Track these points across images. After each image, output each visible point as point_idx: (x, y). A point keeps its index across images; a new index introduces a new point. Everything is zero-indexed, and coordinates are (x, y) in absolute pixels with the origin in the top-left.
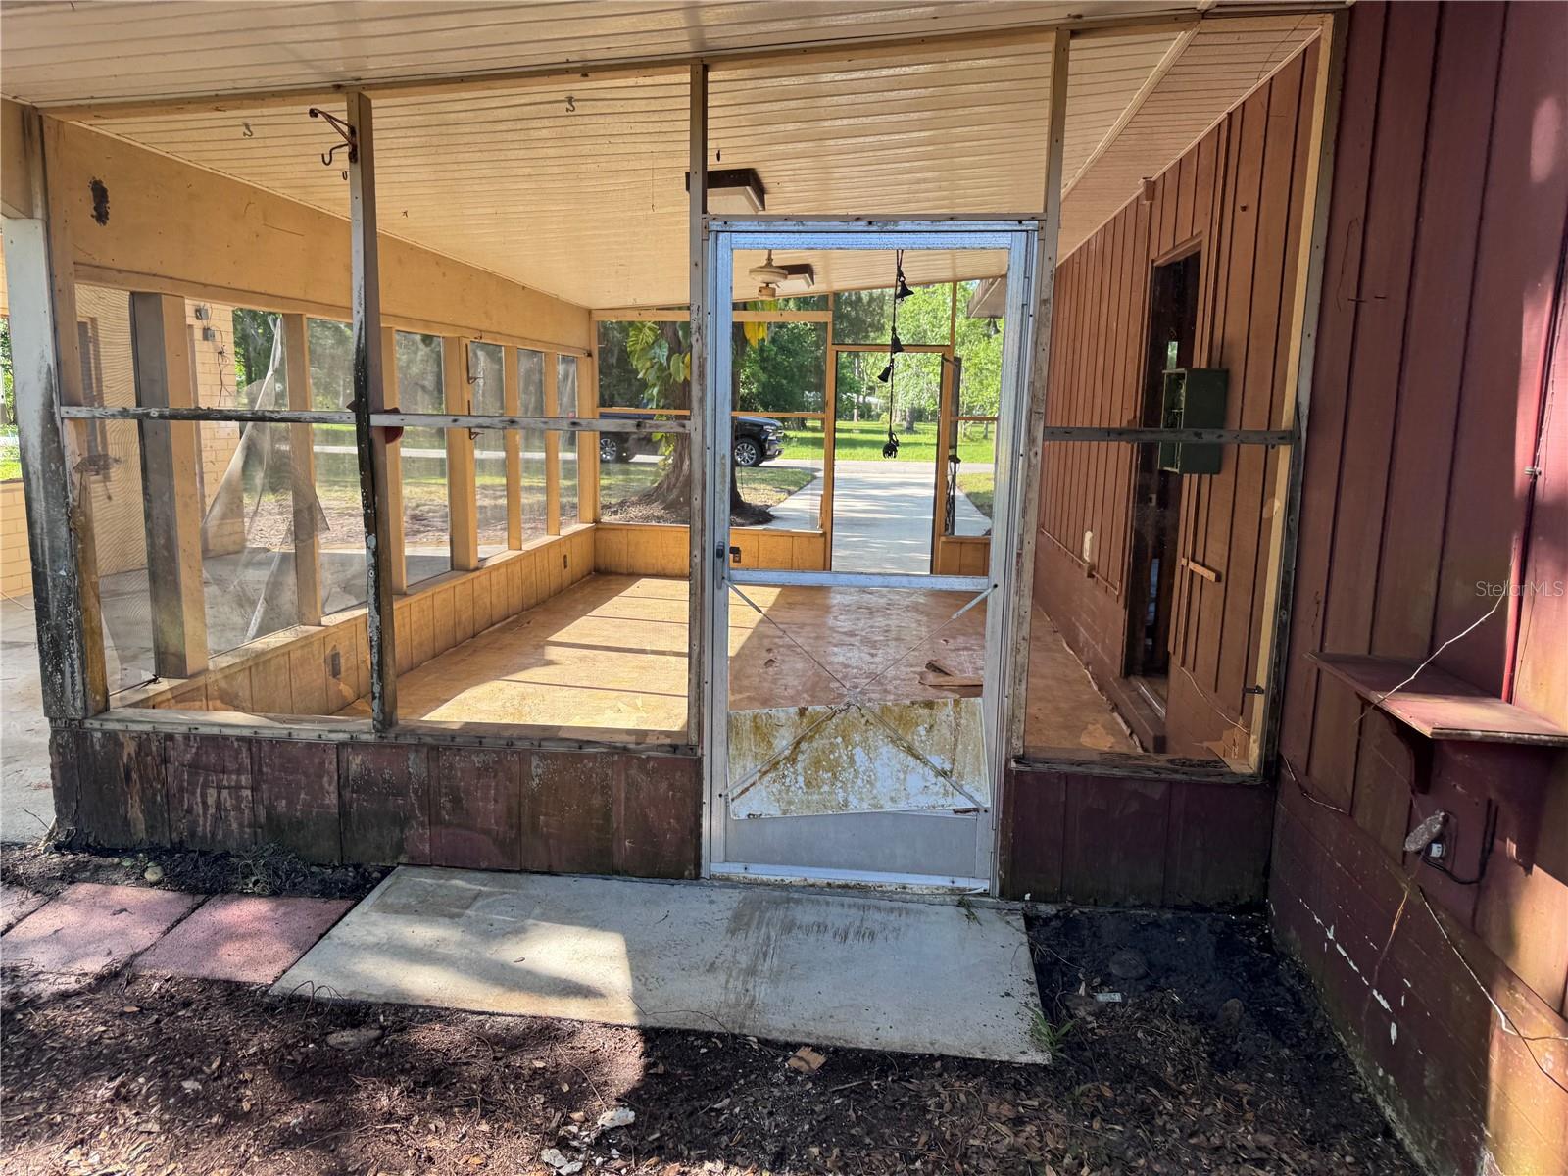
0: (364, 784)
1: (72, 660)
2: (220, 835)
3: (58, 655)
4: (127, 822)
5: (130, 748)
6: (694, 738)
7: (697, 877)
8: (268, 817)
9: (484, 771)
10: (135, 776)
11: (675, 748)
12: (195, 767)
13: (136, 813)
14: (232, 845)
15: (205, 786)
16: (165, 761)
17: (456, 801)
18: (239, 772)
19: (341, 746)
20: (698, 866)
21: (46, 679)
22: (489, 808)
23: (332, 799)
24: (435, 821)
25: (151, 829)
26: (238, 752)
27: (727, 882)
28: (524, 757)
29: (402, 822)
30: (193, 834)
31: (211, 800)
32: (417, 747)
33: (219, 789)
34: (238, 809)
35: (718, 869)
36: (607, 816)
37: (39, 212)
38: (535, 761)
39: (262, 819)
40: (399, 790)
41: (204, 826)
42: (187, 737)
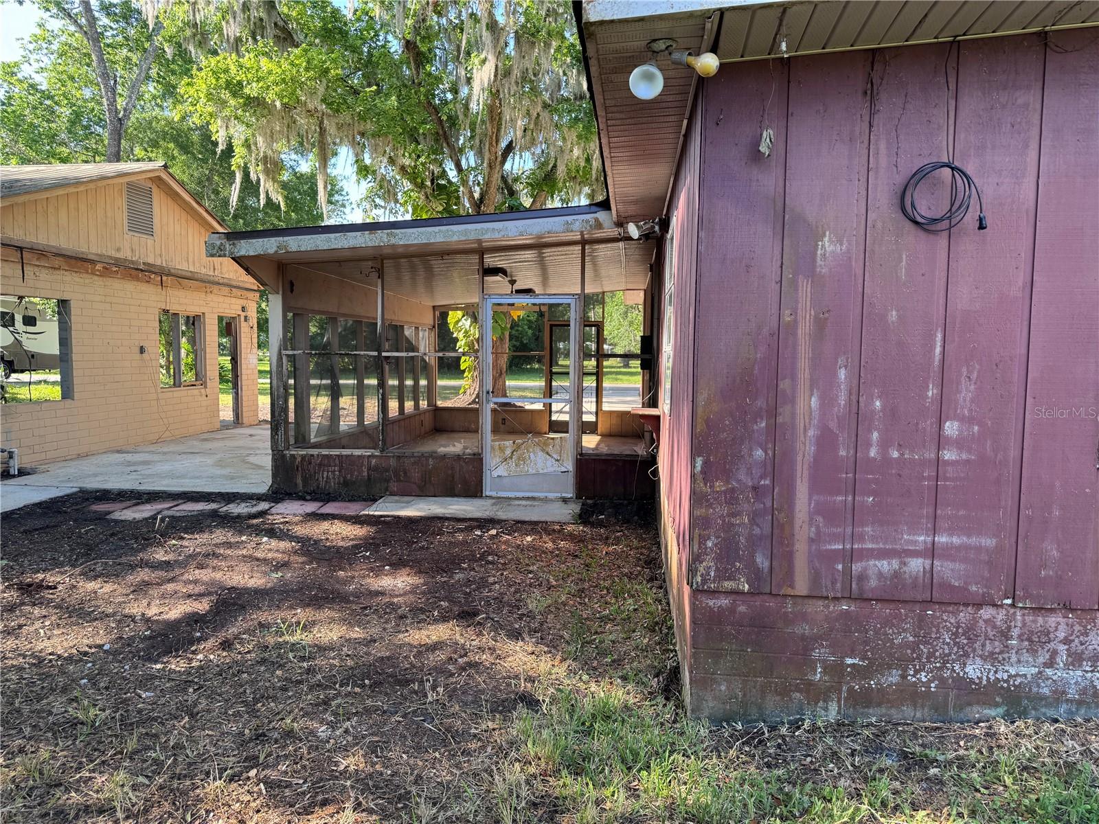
0: (376, 469)
1: (281, 431)
2: (327, 487)
3: (277, 429)
4: (296, 484)
5: (299, 459)
6: (480, 451)
7: (482, 496)
8: (344, 481)
9: (414, 463)
10: (300, 469)
11: (474, 454)
12: (320, 465)
13: (299, 481)
14: (331, 490)
15: (323, 471)
16: (310, 463)
17: (405, 473)
18: (335, 466)
19: (369, 456)
20: (482, 493)
21: (272, 437)
22: (416, 474)
23: (365, 474)
24: (399, 480)
25: (304, 486)
26: (335, 459)
27: (491, 497)
28: (427, 458)
29: (388, 481)
30: (318, 487)
31: (325, 476)
32: (393, 457)
33: (328, 472)
34: (334, 478)
35: (488, 493)
36: (453, 477)
37: (281, 292)
38: (430, 460)
39: (342, 482)
40: (387, 470)
41: (322, 484)
42: (318, 455)
